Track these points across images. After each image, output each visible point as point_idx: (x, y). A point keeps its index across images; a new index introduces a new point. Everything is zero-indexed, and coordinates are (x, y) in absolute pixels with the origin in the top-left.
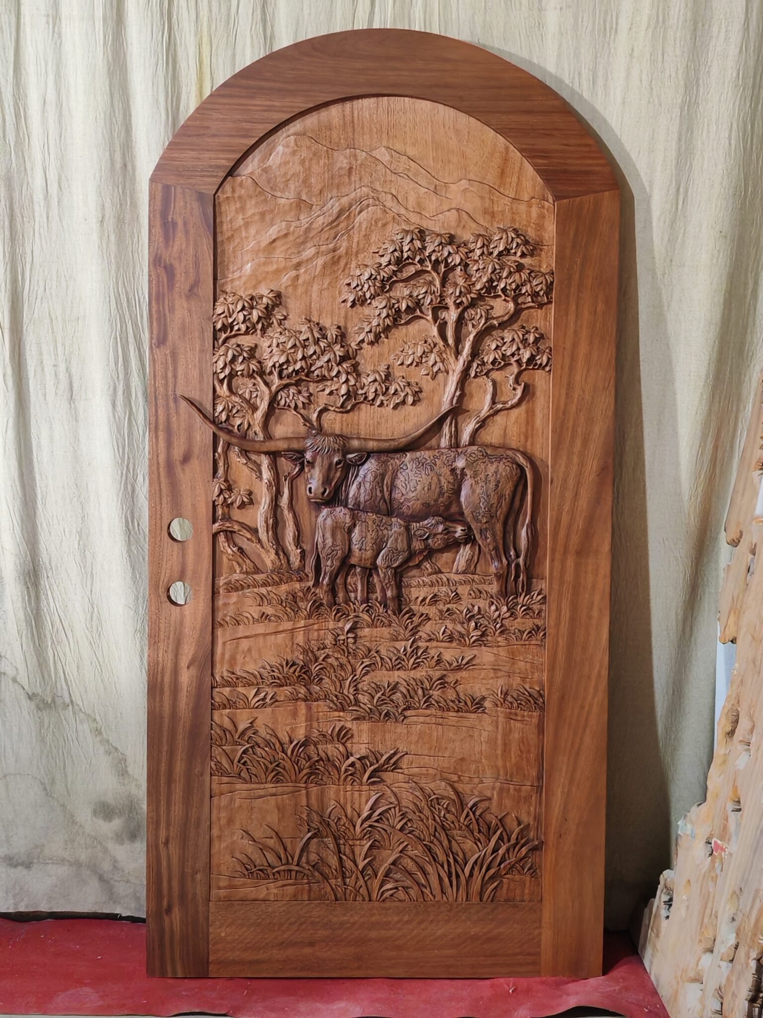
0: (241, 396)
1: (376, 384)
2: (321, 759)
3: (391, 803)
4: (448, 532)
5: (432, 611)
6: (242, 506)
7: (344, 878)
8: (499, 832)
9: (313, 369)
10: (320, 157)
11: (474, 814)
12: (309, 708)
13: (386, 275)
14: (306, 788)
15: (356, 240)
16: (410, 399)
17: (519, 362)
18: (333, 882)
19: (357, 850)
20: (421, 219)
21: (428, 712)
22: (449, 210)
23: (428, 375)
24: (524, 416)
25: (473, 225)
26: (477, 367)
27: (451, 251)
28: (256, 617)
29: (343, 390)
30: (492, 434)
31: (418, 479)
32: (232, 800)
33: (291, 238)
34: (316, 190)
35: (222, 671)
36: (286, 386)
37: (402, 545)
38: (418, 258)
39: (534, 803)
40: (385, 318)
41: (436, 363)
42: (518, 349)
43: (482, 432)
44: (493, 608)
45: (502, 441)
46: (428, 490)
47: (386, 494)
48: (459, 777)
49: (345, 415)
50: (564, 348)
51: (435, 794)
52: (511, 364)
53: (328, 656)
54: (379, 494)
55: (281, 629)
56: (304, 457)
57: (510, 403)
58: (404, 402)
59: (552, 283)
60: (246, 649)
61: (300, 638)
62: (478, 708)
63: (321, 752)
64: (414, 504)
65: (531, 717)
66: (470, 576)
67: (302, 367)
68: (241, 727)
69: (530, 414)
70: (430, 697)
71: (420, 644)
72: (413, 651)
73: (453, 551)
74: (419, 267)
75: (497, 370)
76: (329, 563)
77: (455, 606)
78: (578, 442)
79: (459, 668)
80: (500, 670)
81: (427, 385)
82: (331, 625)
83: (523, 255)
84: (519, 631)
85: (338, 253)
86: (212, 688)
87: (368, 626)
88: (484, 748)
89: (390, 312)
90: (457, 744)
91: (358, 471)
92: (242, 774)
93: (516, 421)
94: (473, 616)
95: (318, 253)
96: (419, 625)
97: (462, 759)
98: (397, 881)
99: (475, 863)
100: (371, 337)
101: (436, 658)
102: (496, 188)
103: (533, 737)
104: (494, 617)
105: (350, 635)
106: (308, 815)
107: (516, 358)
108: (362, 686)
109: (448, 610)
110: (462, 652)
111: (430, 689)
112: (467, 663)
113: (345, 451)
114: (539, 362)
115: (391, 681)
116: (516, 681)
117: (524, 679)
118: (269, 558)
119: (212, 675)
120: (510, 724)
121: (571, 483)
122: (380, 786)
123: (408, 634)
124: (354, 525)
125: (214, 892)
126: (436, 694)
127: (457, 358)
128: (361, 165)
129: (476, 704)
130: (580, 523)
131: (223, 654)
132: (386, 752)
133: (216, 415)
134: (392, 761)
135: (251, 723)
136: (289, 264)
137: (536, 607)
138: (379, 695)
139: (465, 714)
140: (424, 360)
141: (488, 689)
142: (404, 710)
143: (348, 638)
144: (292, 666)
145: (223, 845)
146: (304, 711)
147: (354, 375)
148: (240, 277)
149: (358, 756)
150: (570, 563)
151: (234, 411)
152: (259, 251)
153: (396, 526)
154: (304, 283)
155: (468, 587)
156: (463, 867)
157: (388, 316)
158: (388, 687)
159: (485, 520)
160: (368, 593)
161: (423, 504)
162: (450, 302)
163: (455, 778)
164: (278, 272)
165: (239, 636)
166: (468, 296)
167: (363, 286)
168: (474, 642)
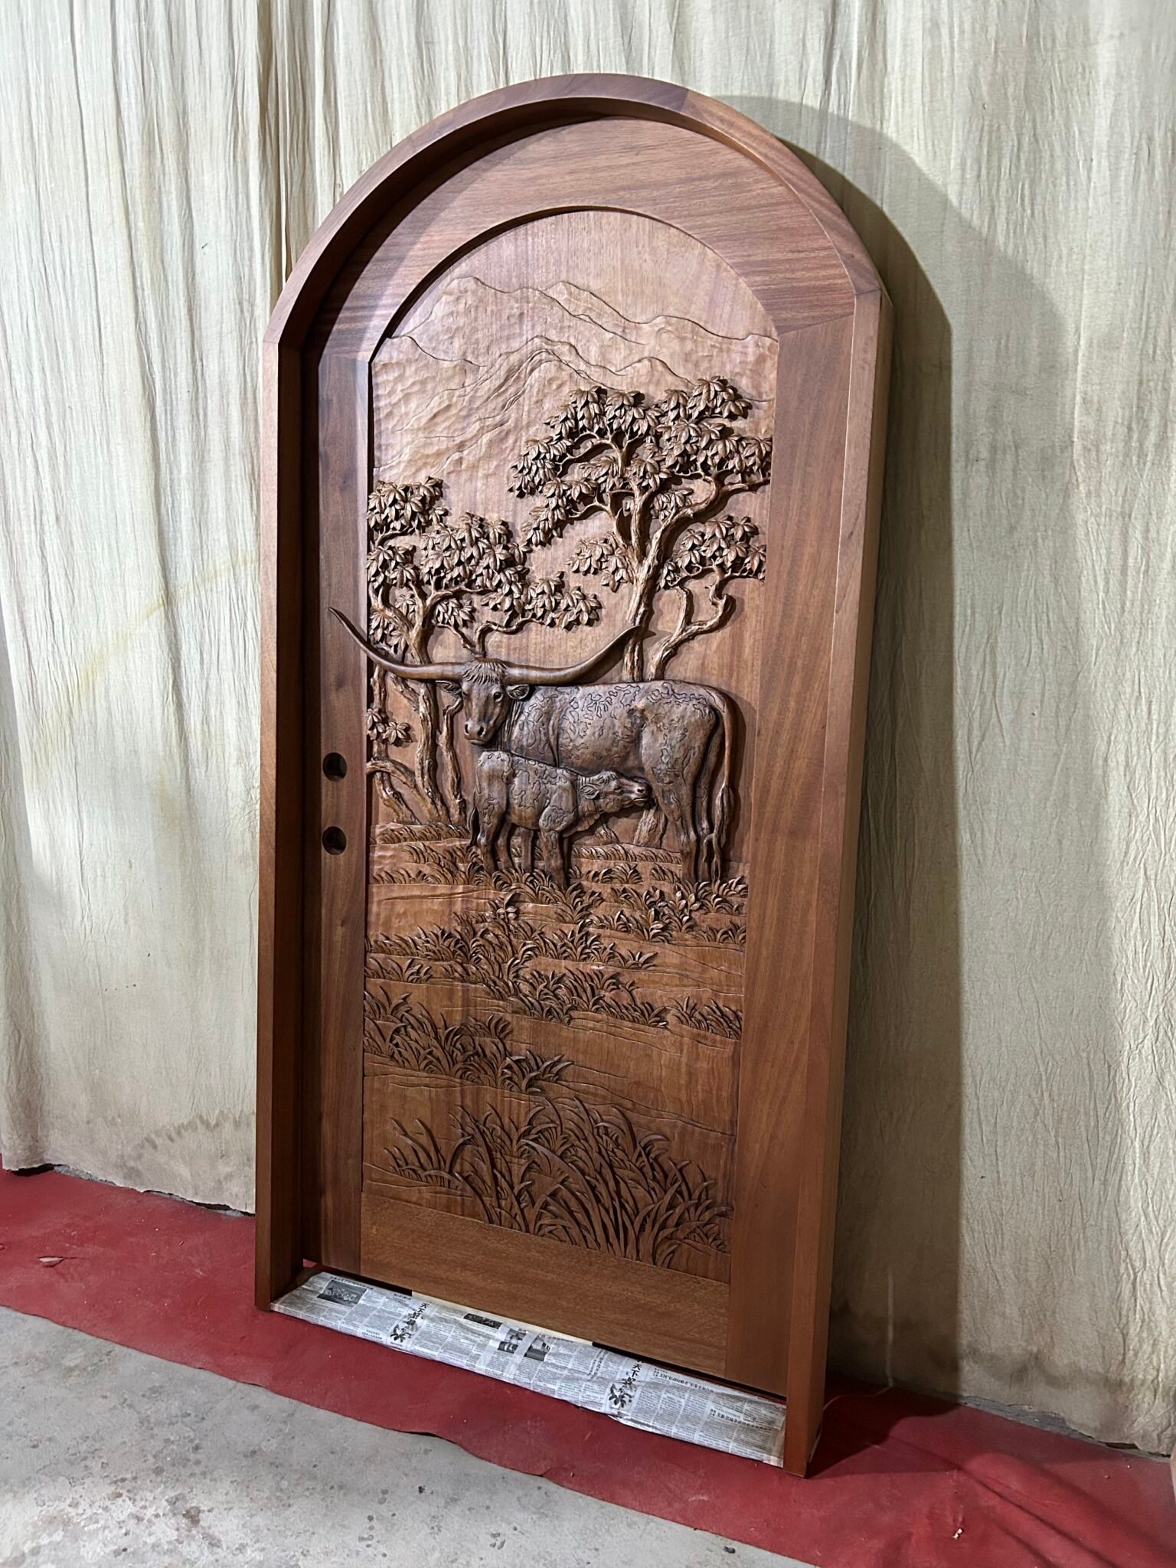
0: (396, 610)
1: (545, 597)
2: (477, 1053)
3: (552, 1122)
4: (622, 792)
5: (605, 890)
6: (398, 742)
7: (498, 1198)
8: (677, 1185)
9: (474, 577)
10: (487, 304)
11: (648, 1155)
12: (466, 991)
13: (557, 453)
14: (461, 1084)
15: (526, 408)
16: (585, 618)
17: (721, 566)
18: (487, 1199)
19: (515, 1168)
20: (605, 375)
21: (598, 1016)
22: (639, 361)
23: (607, 585)
24: (728, 641)
25: (670, 378)
26: (668, 574)
27: (636, 416)
28: (413, 876)
29: (507, 605)
30: (686, 665)
31: (588, 721)
32: (384, 1083)
33: (454, 411)
34: (482, 346)
35: (376, 934)
36: (445, 598)
37: (566, 803)
38: (596, 428)
39: (724, 1157)
40: (554, 510)
41: (617, 569)
42: (720, 549)
43: (673, 662)
44: (679, 894)
45: (699, 675)
46: (600, 735)
47: (552, 739)
48: (634, 1104)
49: (513, 636)
50: (783, 547)
51: (603, 1121)
52: (712, 570)
53: (486, 931)
54: (543, 738)
55: (438, 892)
56: (460, 687)
57: (709, 624)
58: (578, 622)
59: (768, 454)
60: (402, 911)
61: (458, 907)
62: (659, 1022)
63: (477, 1046)
64: (583, 753)
65: (723, 1043)
66: (654, 850)
67: (459, 575)
68: (395, 1001)
69: (737, 639)
70: (601, 998)
71: (591, 929)
72: (581, 938)
73: (634, 815)
74: (597, 441)
75: (695, 577)
76: (486, 819)
77: (634, 887)
78: (797, 680)
79: (637, 967)
80: (687, 976)
81: (606, 597)
82: (492, 894)
83: (732, 417)
84: (711, 929)
85: (505, 427)
86: (366, 952)
87: (533, 902)
88: (664, 1074)
89: (560, 501)
90: (632, 1063)
91: (523, 709)
92: (397, 1056)
93: (718, 647)
94: (655, 902)
95: (482, 428)
96: (590, 906)
97: (638, 1083)
98: (556, 1217)
99: (648, 1214)
100: (540, 536)
101: (608, 951)
102: (702, 324)
103: (727, 1070)
104: (681, 907)
105: (510, 909)
106: (462, 1117)
107: (719, 561)
108: (525, 973)
109: (625, 891)
110: (641, 947)
111: (602, 988)
112: (645, 962)
113: (505, 681)
114: (748, 567)
115: (557, 972)
116: (706, 993)
117: (716, 993)
118: (425, 808)
119: (366, 936)
120: (697, 1049)
121: (785, 736)
122: (542, 1099)
123: (576, 917)
124: (514, 775)
125: (367, 1182)
126: (608, 996)
127: (640, 562)
128: (533, 308)
129: (656, 1016)
130: (796, 790)
131: (378, 915)
132: (549, 1058)
133: (371, 632)
134: (555, 1069)
135: (404, 999)
136: (451, 444)
137: (736, 901)
138: (541, 987)
139: (642, 1027)
140: (604, 566)
141: (670, 999)
142: (570, 1009)
143: (508, 913)
144: (447, 938)
145: (376, 1132)
146: (460, 994)
147: (519, 585)
148: (399, 463)
149: (517, 1058)
150: (781, 844)
151: (391, 628)
152: (419, 429)
153: (562, 778)
154: (468, 467)
155: (651, 865)
156: (633, 1217)
157: (557, 507)
158: (553, 978)
159: (667, 780)
160: (533, 860)
161: (593, 754)
162: (634, 485)
163: (629, 1105)
164: (439, 454)
165: (395, 895)
166: (657, 477)
167: (530, 469)
168: (655, 936)
